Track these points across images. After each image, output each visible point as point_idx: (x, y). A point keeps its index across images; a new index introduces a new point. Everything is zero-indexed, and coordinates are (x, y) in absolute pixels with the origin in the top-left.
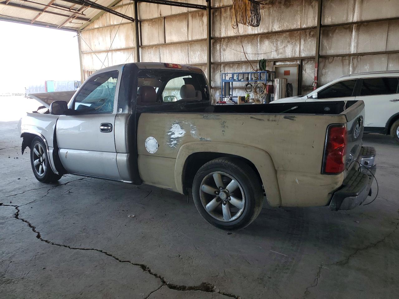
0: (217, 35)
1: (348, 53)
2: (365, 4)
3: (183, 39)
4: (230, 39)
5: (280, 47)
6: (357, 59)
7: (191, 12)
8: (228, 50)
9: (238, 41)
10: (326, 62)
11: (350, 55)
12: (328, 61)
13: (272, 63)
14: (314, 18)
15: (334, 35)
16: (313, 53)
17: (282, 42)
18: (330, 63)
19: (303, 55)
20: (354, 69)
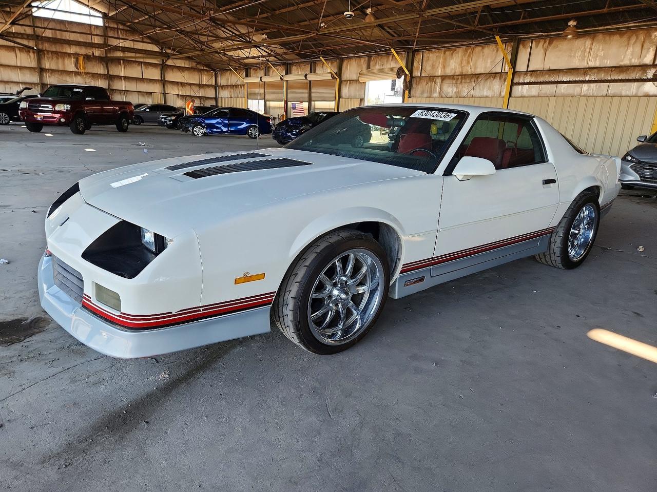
0: (43, 66)
2: (126, 69)
3: (13, 63)
4: (52, 71)
5: (88, 81)
6: (126, 93)
7: (17, 47)
8: (53, 77)
9: (60, 73)
11: (123, 90)
14: (104, 70)
15: (115, 80)
16: (107, 87)
17: (88, 78)
18: (115, 93)
20: (126, 97)
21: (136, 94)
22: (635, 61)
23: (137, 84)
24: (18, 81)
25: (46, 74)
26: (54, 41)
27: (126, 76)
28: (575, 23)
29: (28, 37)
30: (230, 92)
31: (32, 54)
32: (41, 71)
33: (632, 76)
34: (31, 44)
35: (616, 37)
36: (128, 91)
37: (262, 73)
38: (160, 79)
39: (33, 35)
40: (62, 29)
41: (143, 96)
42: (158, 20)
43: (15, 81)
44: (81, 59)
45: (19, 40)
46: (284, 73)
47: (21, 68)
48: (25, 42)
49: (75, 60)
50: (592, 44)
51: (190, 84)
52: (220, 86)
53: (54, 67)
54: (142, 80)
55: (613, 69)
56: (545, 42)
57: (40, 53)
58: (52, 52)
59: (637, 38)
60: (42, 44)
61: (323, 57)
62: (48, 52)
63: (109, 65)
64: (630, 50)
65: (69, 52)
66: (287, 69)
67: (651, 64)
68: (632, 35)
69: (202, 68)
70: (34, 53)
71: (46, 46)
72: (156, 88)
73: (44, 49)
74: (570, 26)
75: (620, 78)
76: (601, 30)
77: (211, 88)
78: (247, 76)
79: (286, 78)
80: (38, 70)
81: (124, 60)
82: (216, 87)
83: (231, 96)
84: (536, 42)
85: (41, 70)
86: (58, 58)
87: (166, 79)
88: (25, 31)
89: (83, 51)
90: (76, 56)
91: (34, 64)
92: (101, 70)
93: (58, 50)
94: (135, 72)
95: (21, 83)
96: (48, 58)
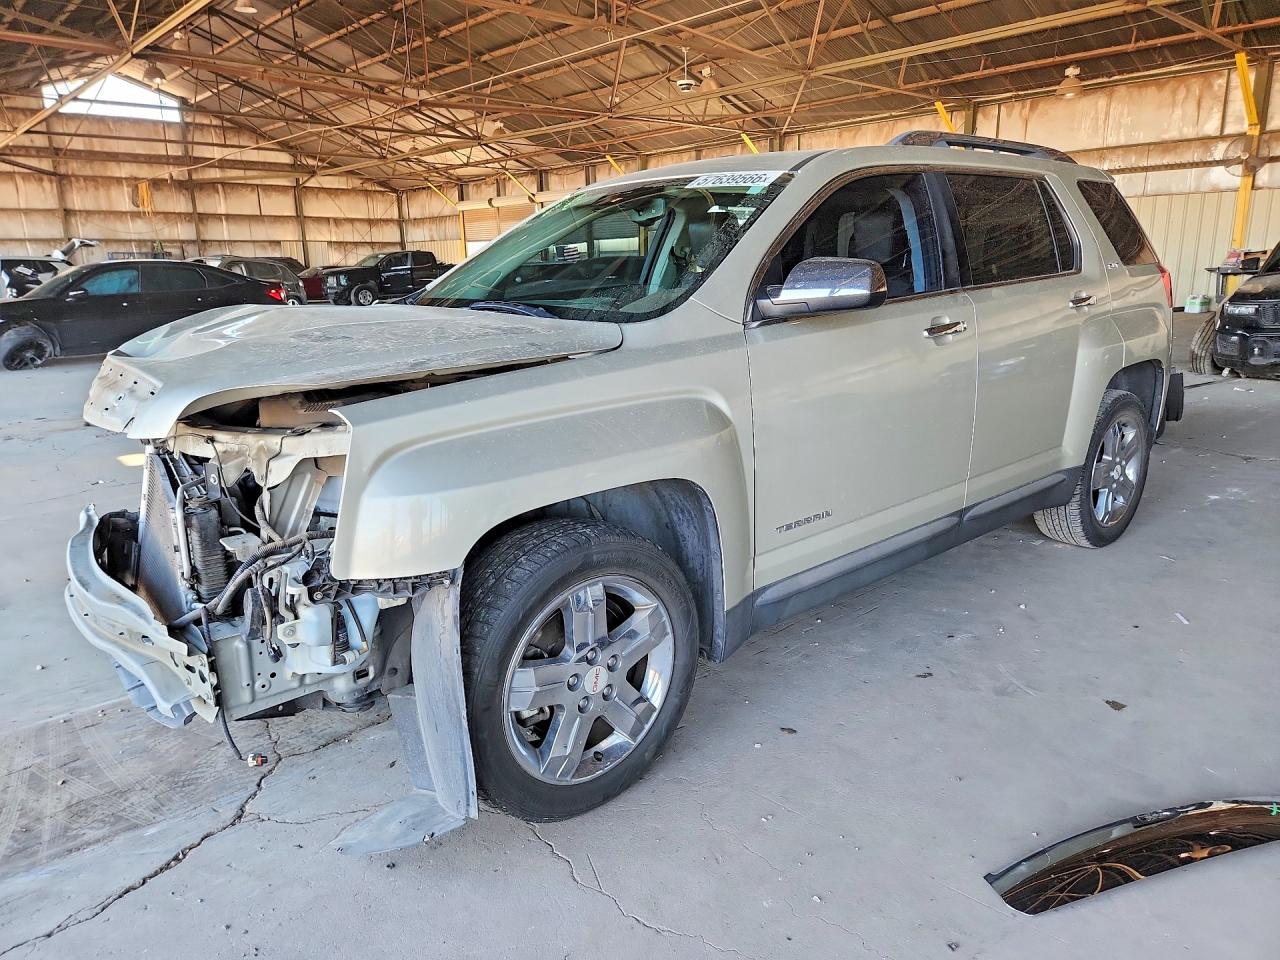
0: (70, 206)
2: (229, 200)
3: (12, 204)
4: (89, 213)
5: (159, 227)
7: (19, 173)
8: (89, 225)
9: (102, 216)
11: (225, 241)
13: (149, 244)
14: (187, 205)
16: (194, 237)
17: (159, 223)
19: (182, 238)
21: (251, 245)
22: (1189, 132)
24: (23, 237)
25: (77, 221)
26: (91, 156)
27: (231, 212)
28: (1077, 71)
29: (39, 152)
30: (431, 230)
31: (46, 184)
32: (66, 216)
33: (1187, 158)
34: (46, 164)
35: (1152, 91)
36: (235, 241)
37: (491, 191)
38: (294, 214)
39: (47, 148)
40: (104, 134)
41: (264, 248)
42: (289, 106)
43: (18, 237)
44: (143, 187)
45: (20, 160)
46: (534, 189)
47: (27, 212)
48: (33, 162)
49: (130, 190)
50: (1109, 105)
51: (352, 221)
53: (90, 206)
54: (260, 218)
55: (1152, 147)
56: (1023, 107)
57: (62, 180)
58: (86, 178)
59: (1188, 91)
60: (66, 163)
61: (612, 156)
62: (77, 177)
63: (197, 195)
64: (1178, 112)
65: (118, 175)
66: (541, 181)
67: (1218, 134)
68: (1179, 87)
70: (51, 181)
71: (74, 167)
72: (288, 233)
73: (70, 173)
74: (1067, 77)
75: (1165, 162)
76: (1120, 80)
77: (392, 224)
78: (461, 198)
79: (539, 198)
80: (61, 214)
81: (223, 184)
82: (401, 222)
83: (432, 237)
84: (1007, 107)
85: (68, 213)
86: (97, 189)
88: (32, 141)
89: (146, 172)
90: (134, 182)
91: (52, 202)
92: (180, 204)
93: (97, 174)
94: (245, 204)
95: (29, 240)
96: (79, 189)
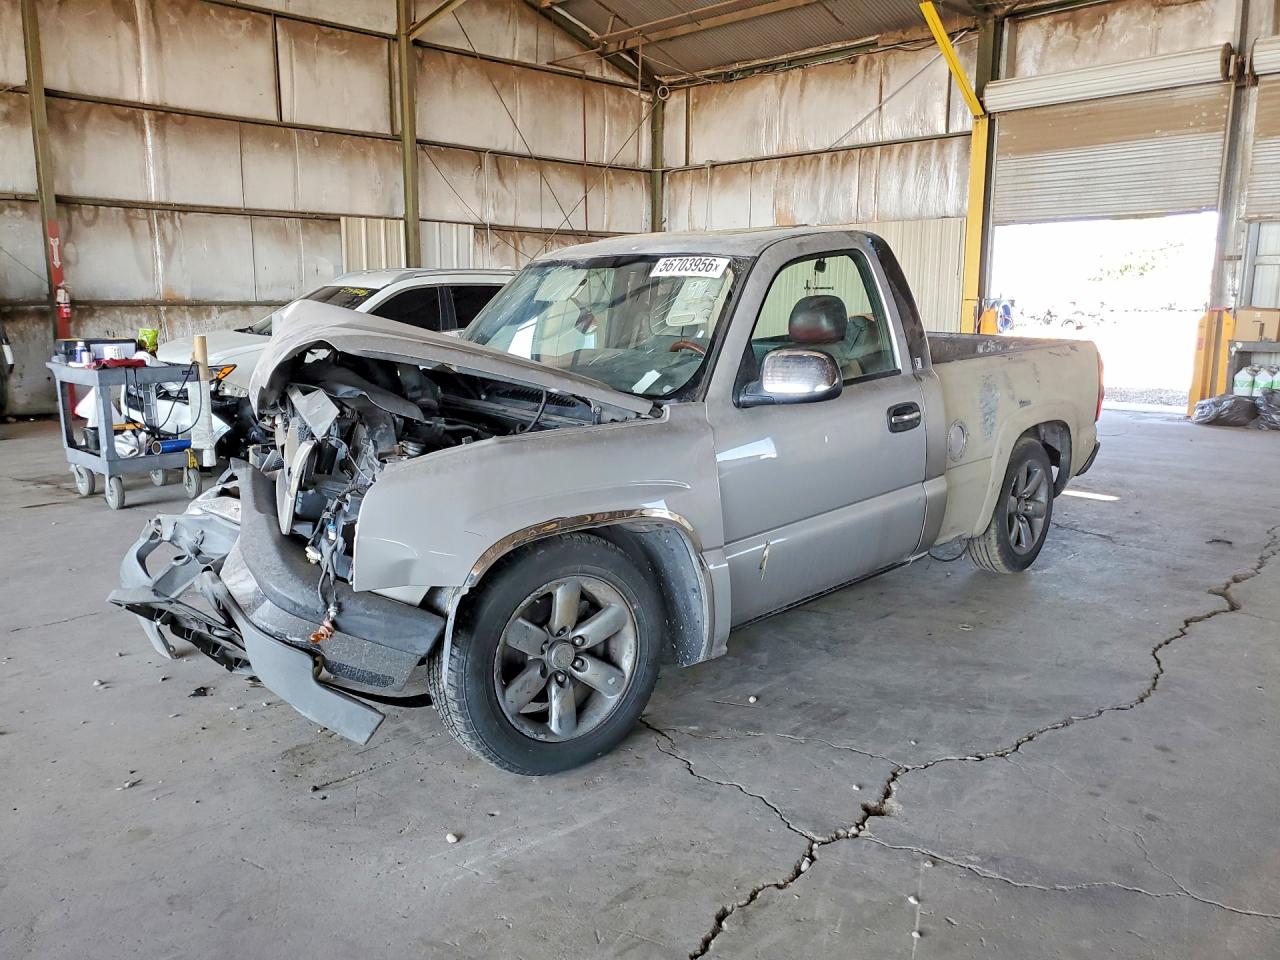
1: (139, 197)
6: (173, 221)
10: (74, 218)
12: (81, 216)
15: (88, 132)
18: (89, 224)
20: (169, 250)
23: (248, 160)
52: (688, 168)
69: (596, 74)
87: (420, 135)
